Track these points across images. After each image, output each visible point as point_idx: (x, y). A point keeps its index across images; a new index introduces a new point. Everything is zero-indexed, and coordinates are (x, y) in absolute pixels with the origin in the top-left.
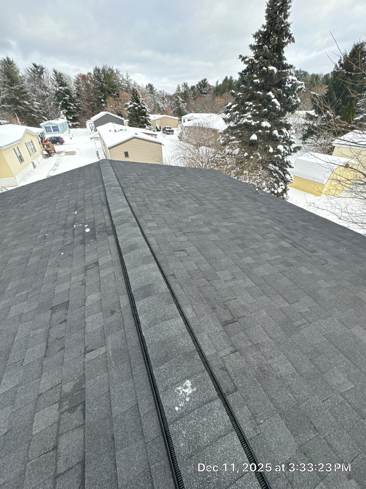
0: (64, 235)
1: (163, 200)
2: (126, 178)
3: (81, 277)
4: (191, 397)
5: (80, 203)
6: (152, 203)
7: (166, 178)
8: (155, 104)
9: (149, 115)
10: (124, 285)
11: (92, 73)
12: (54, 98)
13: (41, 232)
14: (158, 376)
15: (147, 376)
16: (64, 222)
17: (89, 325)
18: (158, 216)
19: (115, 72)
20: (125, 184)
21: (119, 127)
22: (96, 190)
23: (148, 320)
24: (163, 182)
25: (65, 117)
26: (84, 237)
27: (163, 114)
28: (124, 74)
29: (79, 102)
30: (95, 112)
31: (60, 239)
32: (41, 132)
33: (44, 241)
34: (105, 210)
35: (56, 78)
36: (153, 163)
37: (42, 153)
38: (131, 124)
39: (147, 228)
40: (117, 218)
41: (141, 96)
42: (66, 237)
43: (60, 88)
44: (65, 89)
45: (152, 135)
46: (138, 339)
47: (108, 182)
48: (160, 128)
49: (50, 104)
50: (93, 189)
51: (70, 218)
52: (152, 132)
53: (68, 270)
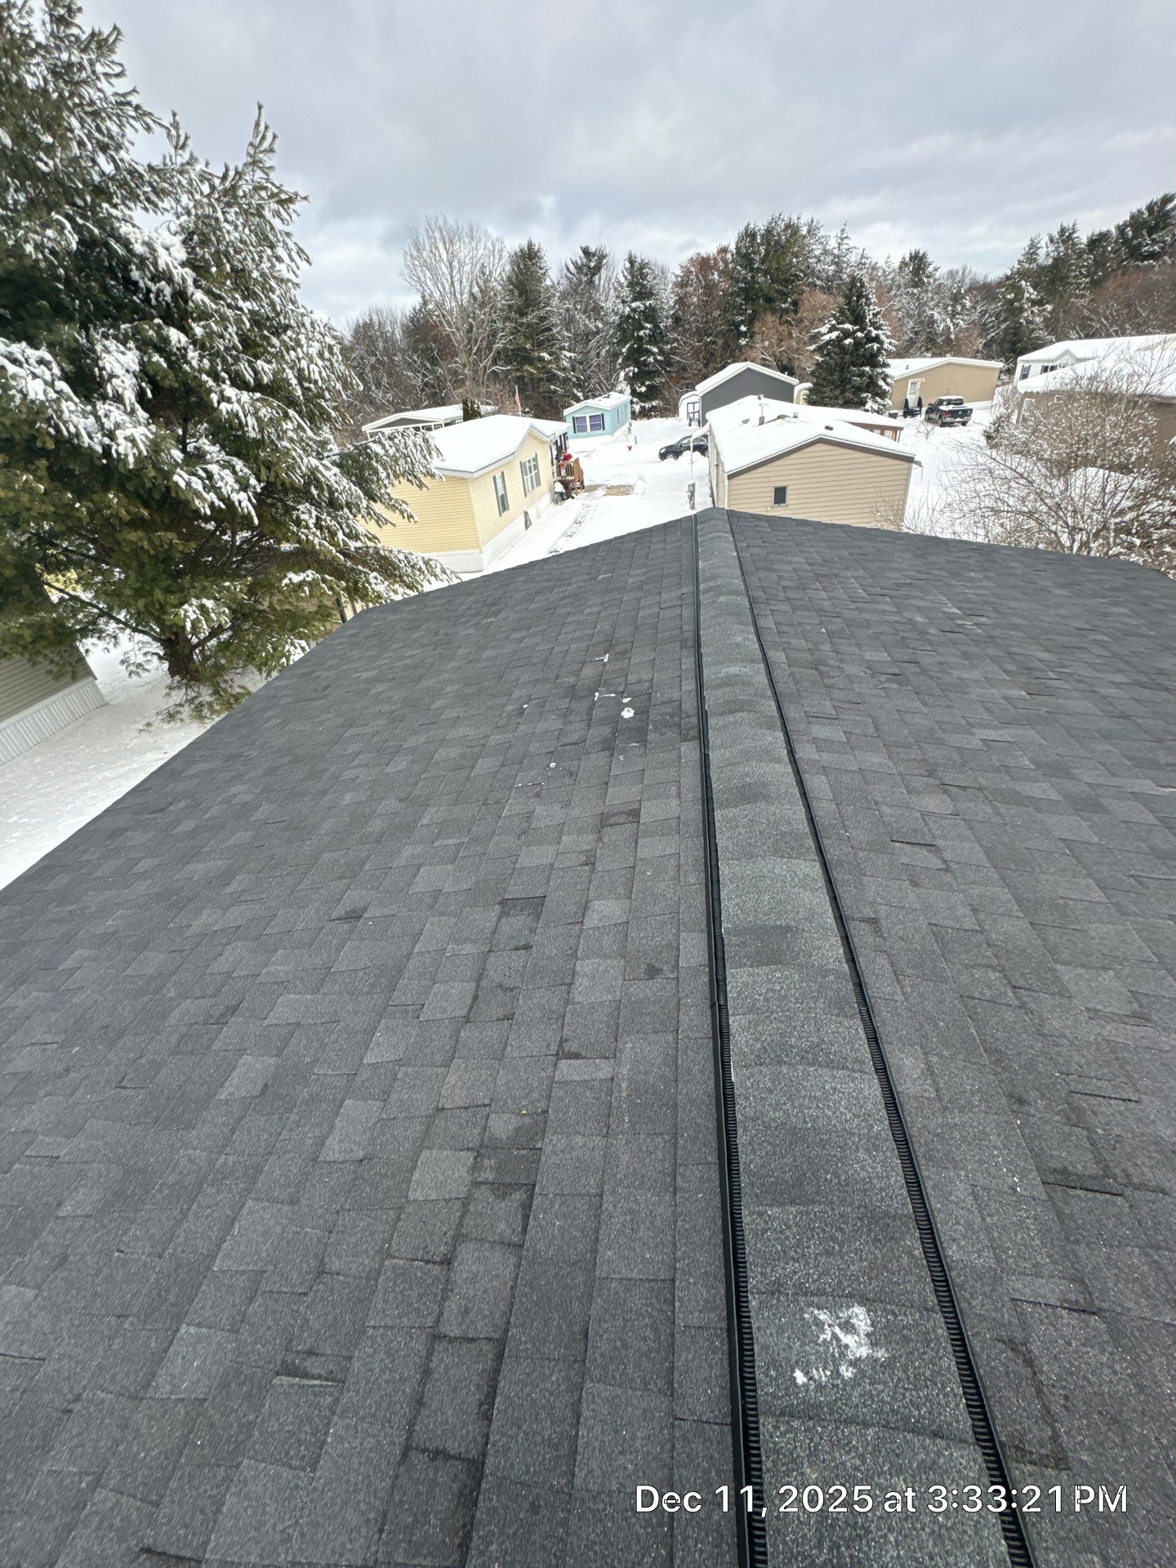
0: (566, 715)
1: (885, 657)
2: (769, 569)
3: (587, 841)
4: (862, 1372)
5: (623, 632)
6: (842, 661)
7: (909, 581)
8: (921, 322)
9: (890, 361)
10: (699, 901)
11: (732, 247)
12: (612, 336)
13: (514, 696)
14: (757, 1234)
15: (719, 1213)
16: (572, 680)
17: (582, 983)
18: (856, 706)
19: (804, 231)
20: (763, 589)
21: (775, 407)
22: (671, 600)
23: (757, 1040)
24: (894, 593)
25: (629, 387)
26: (615, 731)
27: (941, 355)
28: (833, 234)
29: (676, 340)
30: (712, 365)
31: (553, 723)
32: (561, 433)
33: (518, 720)
34: (688, 663)
35: (629, 277)
36: (868, 526)
37: (552, 489)
38: (816, 398)
39: (808, 742)
40: (719, 692)
41: (874, 299)
42: (570, 722)
43: (634, 305)
44: (646, 307)
45: (882, 429)
46: (712, 1083)
47: (713, 577)
48: (920, 404)
49: (598, 355)
50: (664, 596)
51: (589, 671)
52: (884, 420)
53: (557, 813)
